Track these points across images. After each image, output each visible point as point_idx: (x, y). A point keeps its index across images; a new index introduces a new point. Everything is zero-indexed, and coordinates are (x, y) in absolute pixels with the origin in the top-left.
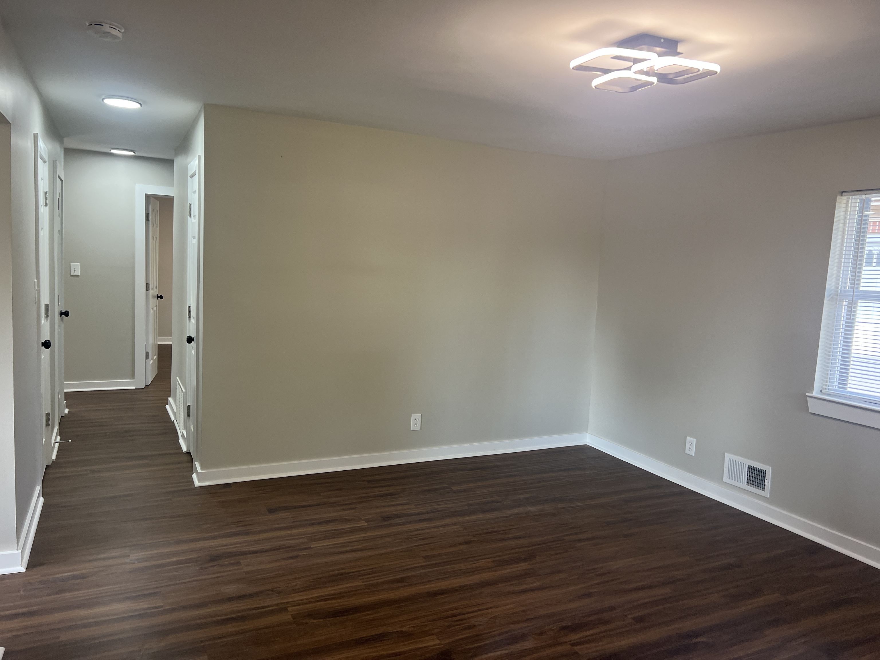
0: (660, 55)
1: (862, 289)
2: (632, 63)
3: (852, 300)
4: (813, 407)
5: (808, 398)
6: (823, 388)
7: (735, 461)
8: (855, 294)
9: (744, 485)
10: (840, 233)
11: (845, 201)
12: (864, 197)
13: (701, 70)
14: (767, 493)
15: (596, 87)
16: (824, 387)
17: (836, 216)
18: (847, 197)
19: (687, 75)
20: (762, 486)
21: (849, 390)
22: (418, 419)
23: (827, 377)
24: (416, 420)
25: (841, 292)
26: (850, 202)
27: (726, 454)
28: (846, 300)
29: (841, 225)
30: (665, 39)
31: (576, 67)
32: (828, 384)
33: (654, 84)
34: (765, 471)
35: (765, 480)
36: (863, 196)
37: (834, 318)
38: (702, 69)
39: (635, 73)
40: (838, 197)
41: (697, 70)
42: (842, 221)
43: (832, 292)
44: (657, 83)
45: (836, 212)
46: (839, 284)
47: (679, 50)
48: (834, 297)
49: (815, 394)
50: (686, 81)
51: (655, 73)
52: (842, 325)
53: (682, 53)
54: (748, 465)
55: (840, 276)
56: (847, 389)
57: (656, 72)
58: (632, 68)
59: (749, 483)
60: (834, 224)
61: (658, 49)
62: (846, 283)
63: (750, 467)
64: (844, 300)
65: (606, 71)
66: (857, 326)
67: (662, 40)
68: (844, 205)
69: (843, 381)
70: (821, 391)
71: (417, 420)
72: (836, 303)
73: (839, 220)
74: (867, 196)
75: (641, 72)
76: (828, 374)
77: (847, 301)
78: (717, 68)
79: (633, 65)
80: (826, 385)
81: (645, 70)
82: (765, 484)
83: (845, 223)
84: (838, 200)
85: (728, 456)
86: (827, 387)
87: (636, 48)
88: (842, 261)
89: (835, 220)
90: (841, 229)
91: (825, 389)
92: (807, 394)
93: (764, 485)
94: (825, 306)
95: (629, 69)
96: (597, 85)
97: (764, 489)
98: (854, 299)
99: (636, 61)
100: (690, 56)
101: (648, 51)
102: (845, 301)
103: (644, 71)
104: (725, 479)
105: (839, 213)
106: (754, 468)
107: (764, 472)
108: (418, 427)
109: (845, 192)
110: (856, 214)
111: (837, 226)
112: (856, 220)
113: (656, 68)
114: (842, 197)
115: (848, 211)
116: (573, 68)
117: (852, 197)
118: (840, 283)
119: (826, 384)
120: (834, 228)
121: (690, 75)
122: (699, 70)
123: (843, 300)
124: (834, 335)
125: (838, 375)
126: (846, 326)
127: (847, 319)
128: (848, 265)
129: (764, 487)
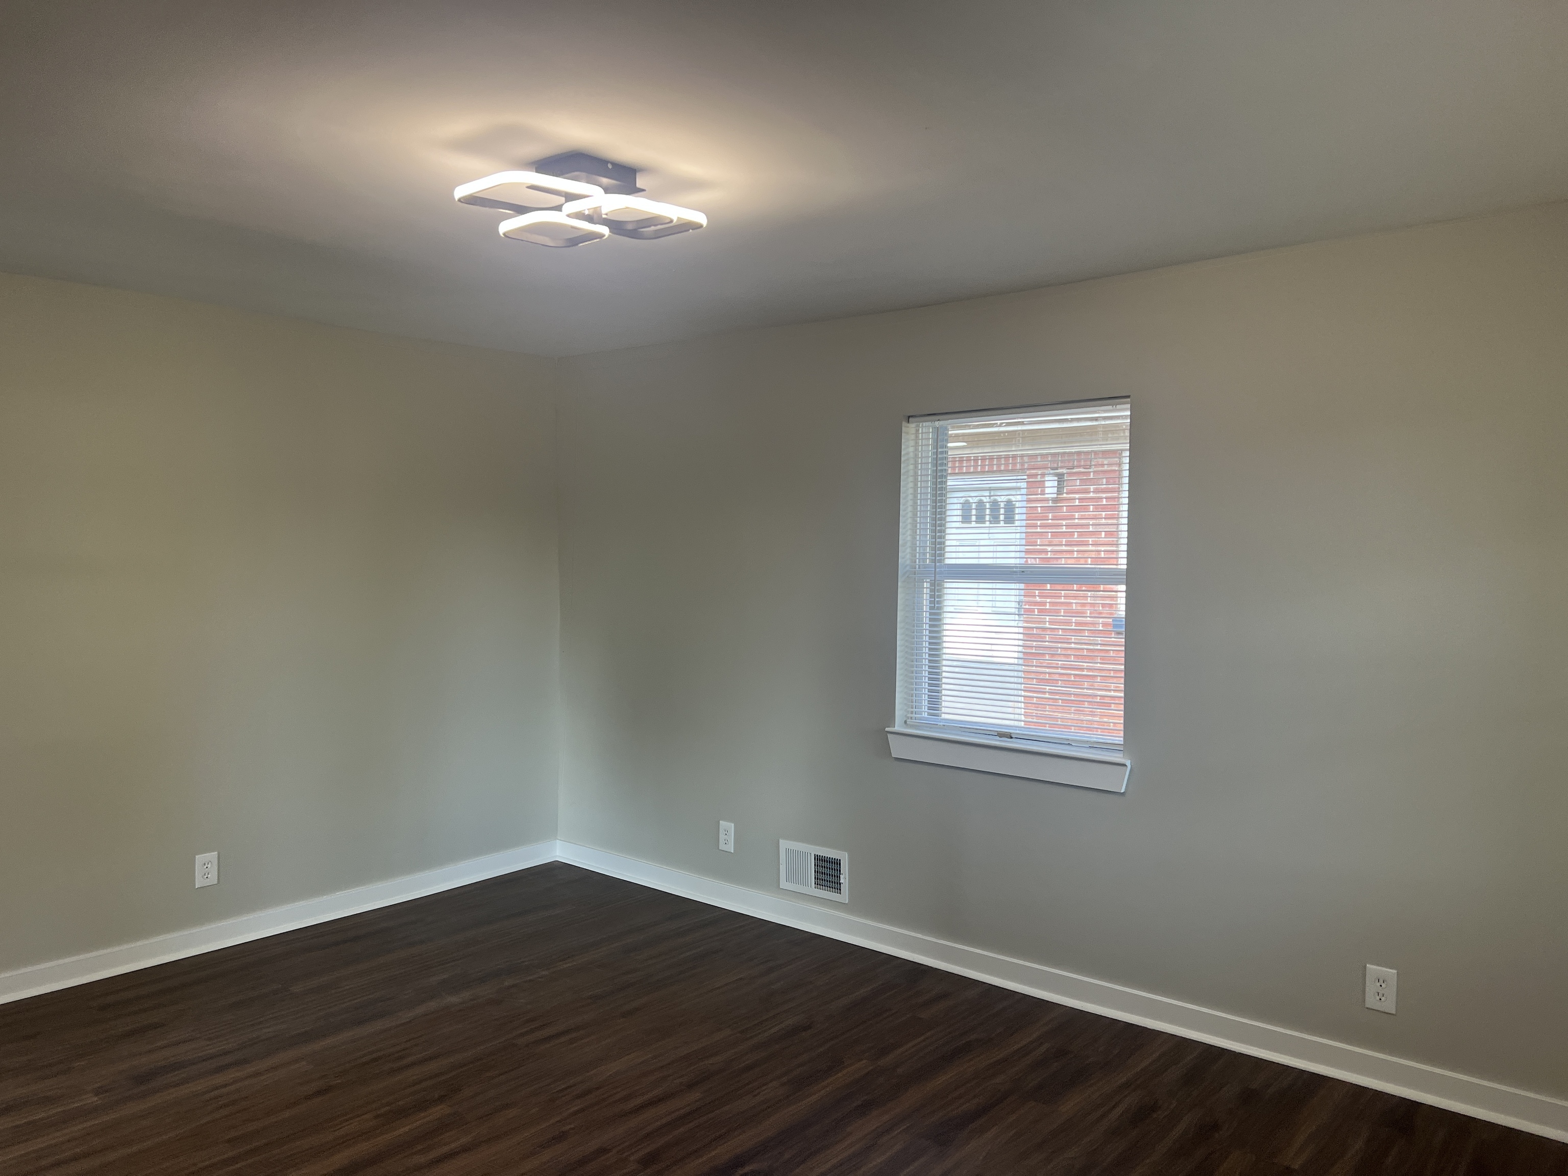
0: (607, 190)
1: (948, 561)
2: (563, 199)
3: (934, 579)
4: (898, 749)
5: (889, 736)
6: (908, 718)
7: (794, 851)
8: (937, 570)
9: (811, 889)
10: (911, 479)
11: (913, 431)
12: (937, 424)
13: (675, 220)
14: (844, 896)
15: (506, 234)
16: (910, 715)
17: (903, 453)
18: (916, 424)
19: (655, 225)
20: (836, 886)
21: (944, 716)
22: (210, 863)
23: (912, 699)
24: (206, 866)
25: (919, 568)
26: (920, 431)
27: (781, 841)
28: (928, 580)
29: (911, 467)
30: (614, 164)
31: (463, 198)
32: (914, 710)
33: (605, 238)
34: (840, 860)
35: (841, 876)
36: (936, 422)
37: (914, 609)
38: (677, 218)
39: (568, 216)
40: (904, 424)
41: (669, 220)
42: (912, 461)
43: (908, 568)
44: (609, 236)
45: (903, 447)
46: (915, 556)
47: (640, 184)
48: (910, 576)
49: (898, 728)
50: (658, 235)
51: (605, 219)
52: (925, 618)
53: (643, 190)
54: (815, 855)
55: (916, 544)
56: (941, 716)
57: (604, 216)
58: (564, 208)
59: (818, 884)
60: (902, 466)
61: (605, 181)
62: (925, 554)
63: (817, 858)
64: (925, 580)
65: (521, 210)
66: (948, 618)
67: (610, 166)
68: (913, 437)
69: (935, 703)
70: (905, 722)
71: (209, 866)
72: (915, 585)
73: (908, 459)
74: (941, 423)
75: (580, 216)
76: (912, 694)
77: (928, 582)
78: (701, 218)
79: (566, 202)
80: (912, 713)
81: (587, 212)
82: (841, 882)
83: (916, 464)
84: (904, 429)
85: (784, 844)
86: (914, 715)
87: (567, 175)
88: (917, 521)
89: (903, 459)
90: (911, 473)
91: (911, 718)
92: (887, 729)
93: (840, 884)
94: (900, 590)
95: (558, 208)
96: (508, 232)
97: (840, 890)
98: (937, 578)
99: (571, 197)
100: (656, 196)
101: (588, 183)
102: (926, 582)
103: (584, 214)
104: (784, 884)
105: (908, 449)
106: (826, 859)
107: (837, 863)
108: (213, 879)
109: (912, 416)
110: (929, 451)
111: (906, 468)
112: (930, 459)
113: (604, 211)
114: (908, 425)
115: (919, 446)
116: (459, 200)
117: (922, 425)
118: (918, 554)
119: (912, 710)
120: (902, 471)
121: (659, 227)
122: (671, 221)
123: (923, 579)
124: (916, 633)
125: (927, 696)
126: (931, 620)
127: (931, 608)
128: (926, 528)
129: (840, 887)
